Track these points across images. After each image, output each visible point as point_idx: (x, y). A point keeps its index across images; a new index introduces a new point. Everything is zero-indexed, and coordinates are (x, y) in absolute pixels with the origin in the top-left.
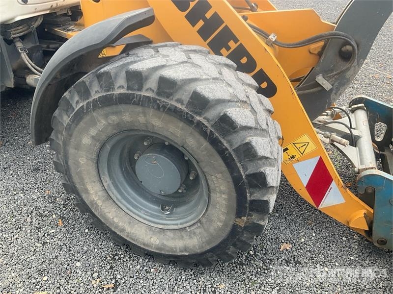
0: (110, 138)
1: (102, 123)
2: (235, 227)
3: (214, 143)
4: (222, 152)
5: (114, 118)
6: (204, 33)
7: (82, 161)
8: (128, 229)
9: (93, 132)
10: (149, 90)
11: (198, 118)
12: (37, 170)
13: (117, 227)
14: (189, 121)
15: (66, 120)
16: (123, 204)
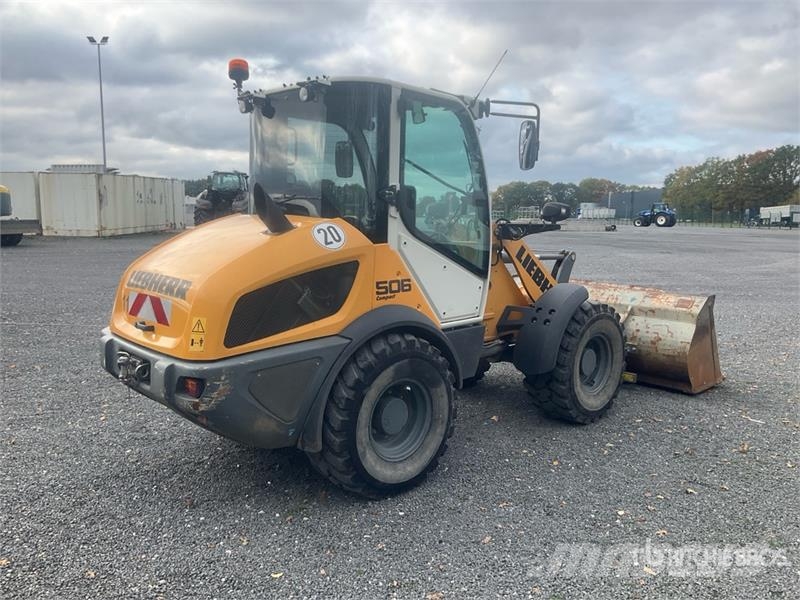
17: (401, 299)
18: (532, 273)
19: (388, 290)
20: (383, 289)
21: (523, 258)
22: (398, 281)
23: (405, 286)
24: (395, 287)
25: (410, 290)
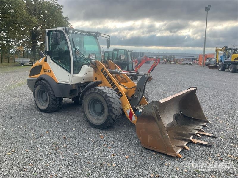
0: (91, 100)
1: (90, 97)
2: (108, 116)
3: (104, 99)
4: (105, 100)
5: (92, 96)
6: (112, 85)
7: (86, 105)
8: (92, 120)
9: (88, 99)
10: (100, 92)
11: (103, 95)
12: (78, 116)
13: (91, 120)
14: (101, 95)
15: (85, 97)
16: (92, 115)
17: (48, 74)
18: (106, 77)
19: (46, 71)
20: (45, 71)
21: (103, 72)
22: (48, 70)
23: (49, 71)
24: (47, 71)
25: (50, 72)
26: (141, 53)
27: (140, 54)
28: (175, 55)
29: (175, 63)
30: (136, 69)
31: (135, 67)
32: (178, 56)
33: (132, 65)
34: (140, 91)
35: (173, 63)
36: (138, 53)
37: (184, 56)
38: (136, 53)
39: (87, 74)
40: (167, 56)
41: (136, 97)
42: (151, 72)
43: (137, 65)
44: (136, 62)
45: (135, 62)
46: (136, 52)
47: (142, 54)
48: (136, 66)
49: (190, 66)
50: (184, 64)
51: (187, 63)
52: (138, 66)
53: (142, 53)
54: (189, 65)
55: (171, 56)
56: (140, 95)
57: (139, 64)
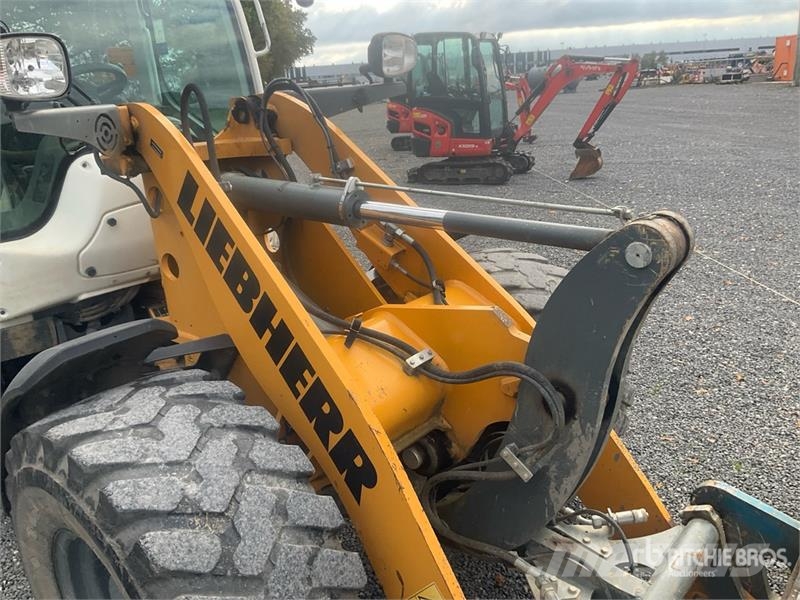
18: (220, 268)
26: (539, 53)
27: (535, 59)
28: (666, 51)
29: (675, 81)
30: (523, 121)
31: (517, 113)
32: (679, 53)
33: (504, 104)
34: (570, 413)
35: (668, 79)
36: (531, 55)
37: (701, 52)
38: (521, 56)
39: (112, 222)
40: (637, 55)
41: (527, 475)
42: (596, 129)
43: (528, 102)
44: (519, 89)
45: (515, 92)
46: (523, 51)
47: (543, 57)
48: (524, 110)
49: (743, 87)
50: (714, 81)
51: (725, 77)
52: (532, 105)
53: (545, 52)
54: (736, 83)
55: (654, 54)
56: (573, 450)
57: (534, 96)
